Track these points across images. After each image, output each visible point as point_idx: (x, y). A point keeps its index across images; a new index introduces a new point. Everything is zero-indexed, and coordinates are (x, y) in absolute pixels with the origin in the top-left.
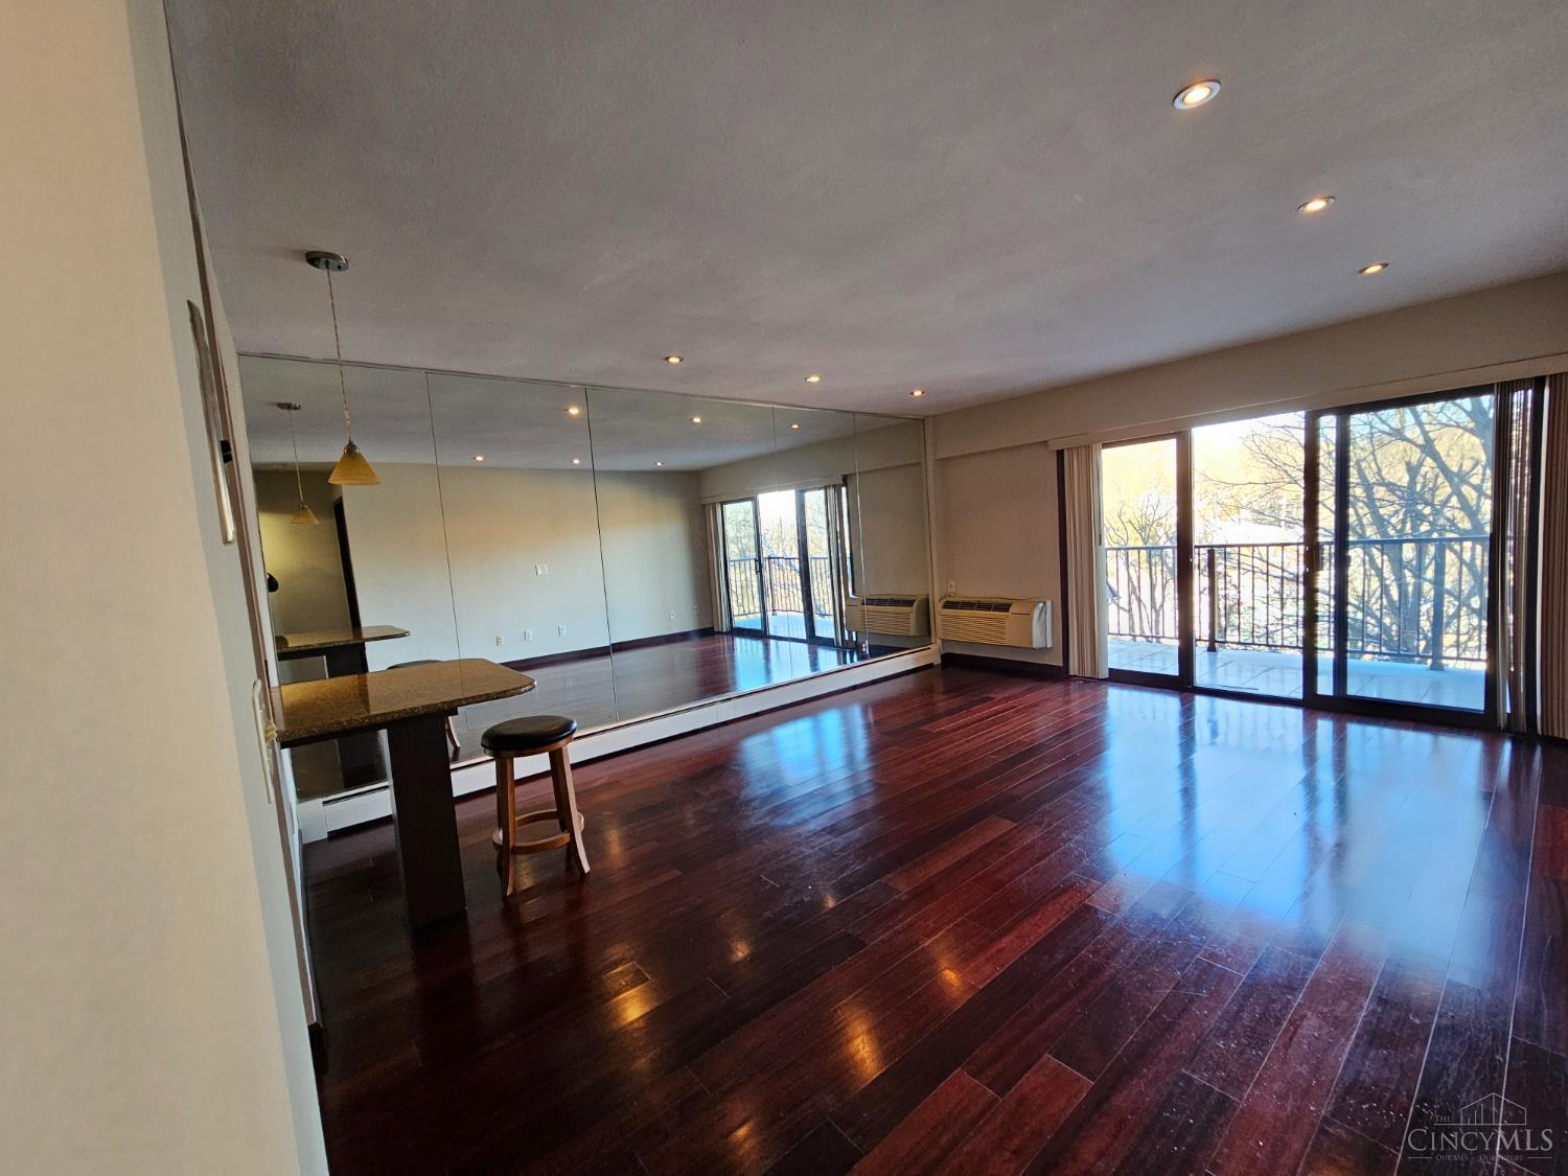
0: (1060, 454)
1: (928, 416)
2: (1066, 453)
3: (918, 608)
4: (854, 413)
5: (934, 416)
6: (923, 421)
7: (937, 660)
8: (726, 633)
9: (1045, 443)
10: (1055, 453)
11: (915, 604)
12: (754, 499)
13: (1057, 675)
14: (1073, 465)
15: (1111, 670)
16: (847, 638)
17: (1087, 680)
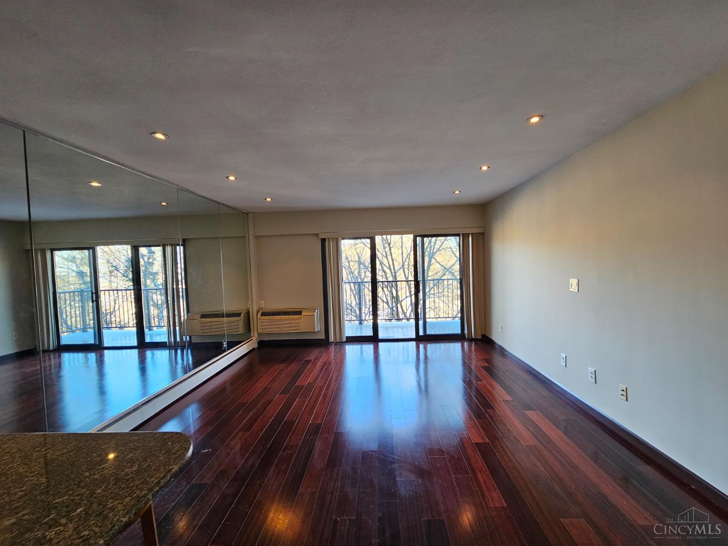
0: (323, 241)
1: (250, 212)
2: (327, 240)
3: (244, 317)
4: (219, 203)
5: (253, 213)
6: (247, 214)
7: (256, 346)
8: (54, 351)
9: (317, 235)
10: (320, 241)
11: (242, 315)
12: (92, 249)
13: (324, 343)
14: (330, 246)
15: (347, 337)
16: (178, 340)
17: (336, 344)
